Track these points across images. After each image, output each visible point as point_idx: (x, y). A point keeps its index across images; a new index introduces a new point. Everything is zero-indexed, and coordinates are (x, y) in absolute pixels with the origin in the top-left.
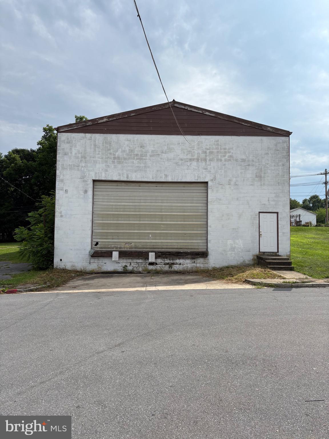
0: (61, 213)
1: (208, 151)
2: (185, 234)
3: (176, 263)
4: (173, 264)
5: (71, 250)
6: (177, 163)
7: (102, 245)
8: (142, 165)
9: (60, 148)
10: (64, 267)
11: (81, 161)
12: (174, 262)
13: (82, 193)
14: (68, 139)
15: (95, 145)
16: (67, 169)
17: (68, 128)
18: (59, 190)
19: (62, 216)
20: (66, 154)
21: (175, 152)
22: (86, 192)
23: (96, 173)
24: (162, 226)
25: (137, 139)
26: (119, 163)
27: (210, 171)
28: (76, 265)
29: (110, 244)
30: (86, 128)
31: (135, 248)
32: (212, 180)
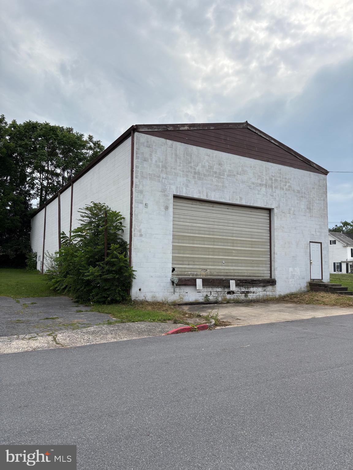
0: (140, 231)
1: (273, 178)
2: (253, 261)
3: (251, 291)
4: (248, 292)
5: (152, 277)
6: (249, 186)
7: (178, 272)
8: (220, 184)
9: (139, 151)
10: (144, 298)
11: (162, 171)
12: (249, 290)
13: (163, 209)
14: (148, 142)
15: (176, 155)
16: (146, 178)
17: (148, 129)
18: (138, 203)
19: (141, 235)
20: (146, 160)
21: (248, 174)
22: (167, 208)
23: (177, 188)
24: (234, 252)
25: (216, 156)
26: (200, 179)
27: (276, 199)
28: (157, 295)
29: (187, 270)
30: (167, 133)
31: (210, 275)
32: (277, 207)
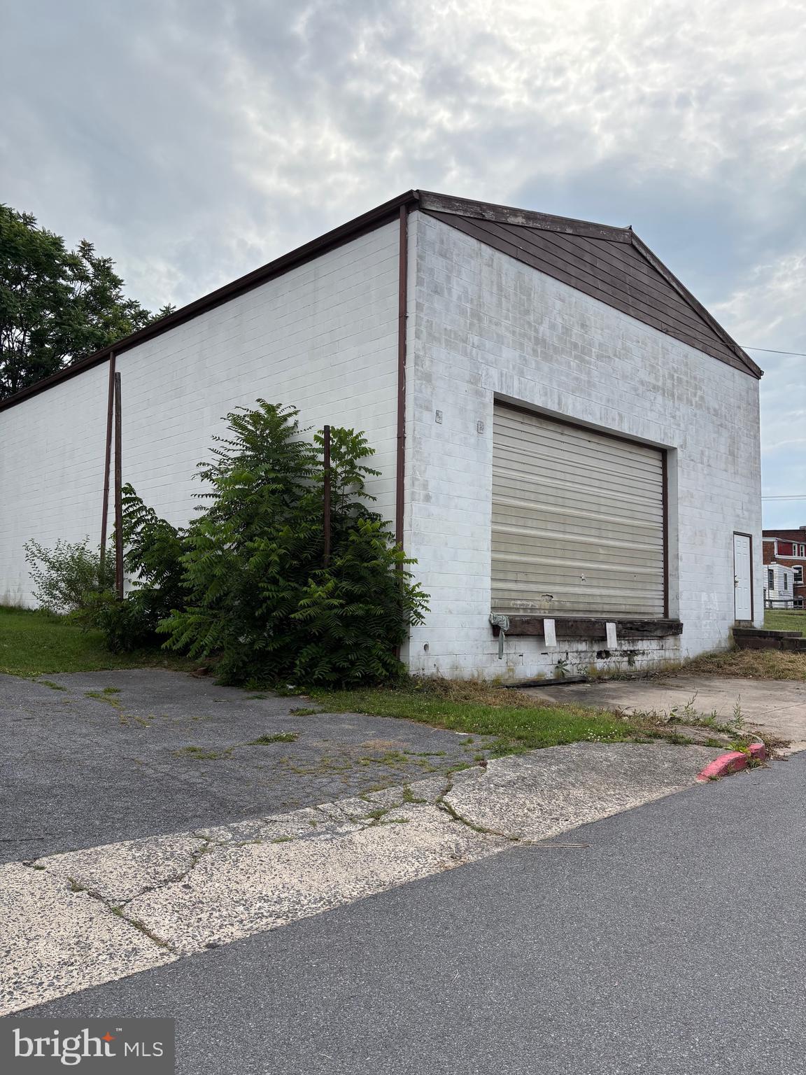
0: (425, 486)
1: (676, 375)
2: (635, 574)
3: (638, 650)
4: (633, 653)
5: (450, 612)
6: (636, 390)
7: (497, 600)
8: (584, 377)
9: (422, 262)
10: (434, 670)
11: (472, 324)
12: (636, 648)
13: (472, 428)
14: (442, 242)
15: (500, 288)
16: (439, 340)
17: (444, 207)
18: (421, 407)
19: (428, 498)
20: (439, 290)
21: (634, 360)
22: (480, 428)
23: (502, 375)
24: (601, 551)
25: (576, 303)
26: (547, 358)
27: (679, 425)
28: (462, 663)
29: (514, 595)
30: (484, 225)
31: (558, 610)
32: (681, 446)
